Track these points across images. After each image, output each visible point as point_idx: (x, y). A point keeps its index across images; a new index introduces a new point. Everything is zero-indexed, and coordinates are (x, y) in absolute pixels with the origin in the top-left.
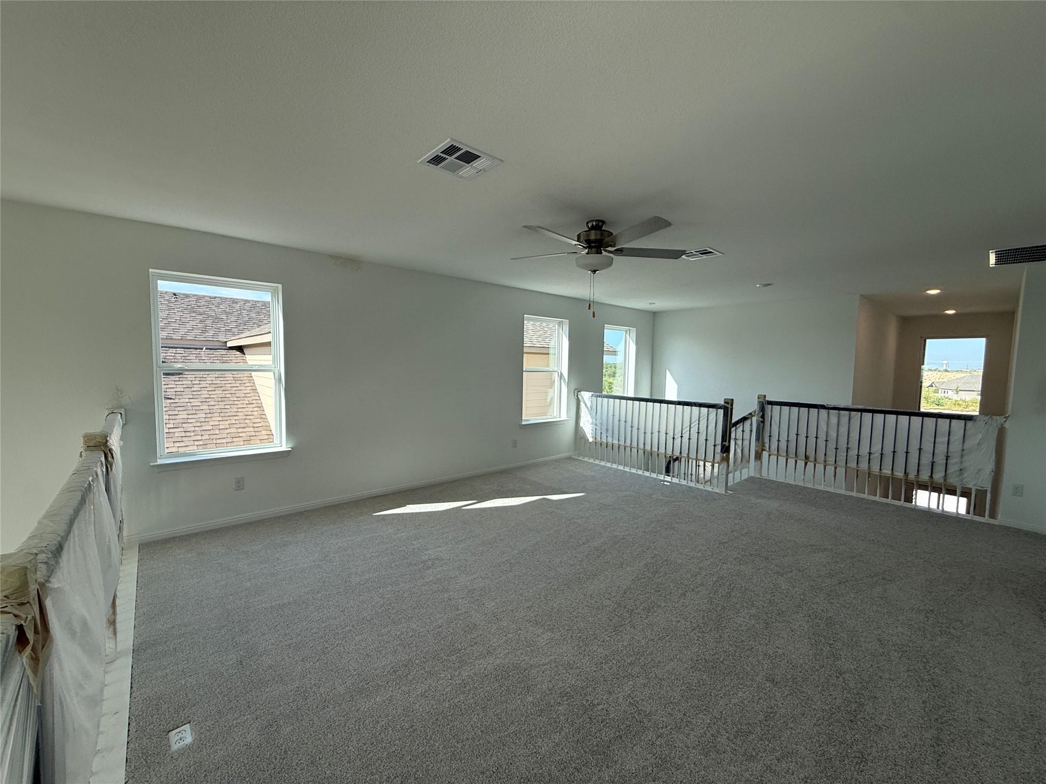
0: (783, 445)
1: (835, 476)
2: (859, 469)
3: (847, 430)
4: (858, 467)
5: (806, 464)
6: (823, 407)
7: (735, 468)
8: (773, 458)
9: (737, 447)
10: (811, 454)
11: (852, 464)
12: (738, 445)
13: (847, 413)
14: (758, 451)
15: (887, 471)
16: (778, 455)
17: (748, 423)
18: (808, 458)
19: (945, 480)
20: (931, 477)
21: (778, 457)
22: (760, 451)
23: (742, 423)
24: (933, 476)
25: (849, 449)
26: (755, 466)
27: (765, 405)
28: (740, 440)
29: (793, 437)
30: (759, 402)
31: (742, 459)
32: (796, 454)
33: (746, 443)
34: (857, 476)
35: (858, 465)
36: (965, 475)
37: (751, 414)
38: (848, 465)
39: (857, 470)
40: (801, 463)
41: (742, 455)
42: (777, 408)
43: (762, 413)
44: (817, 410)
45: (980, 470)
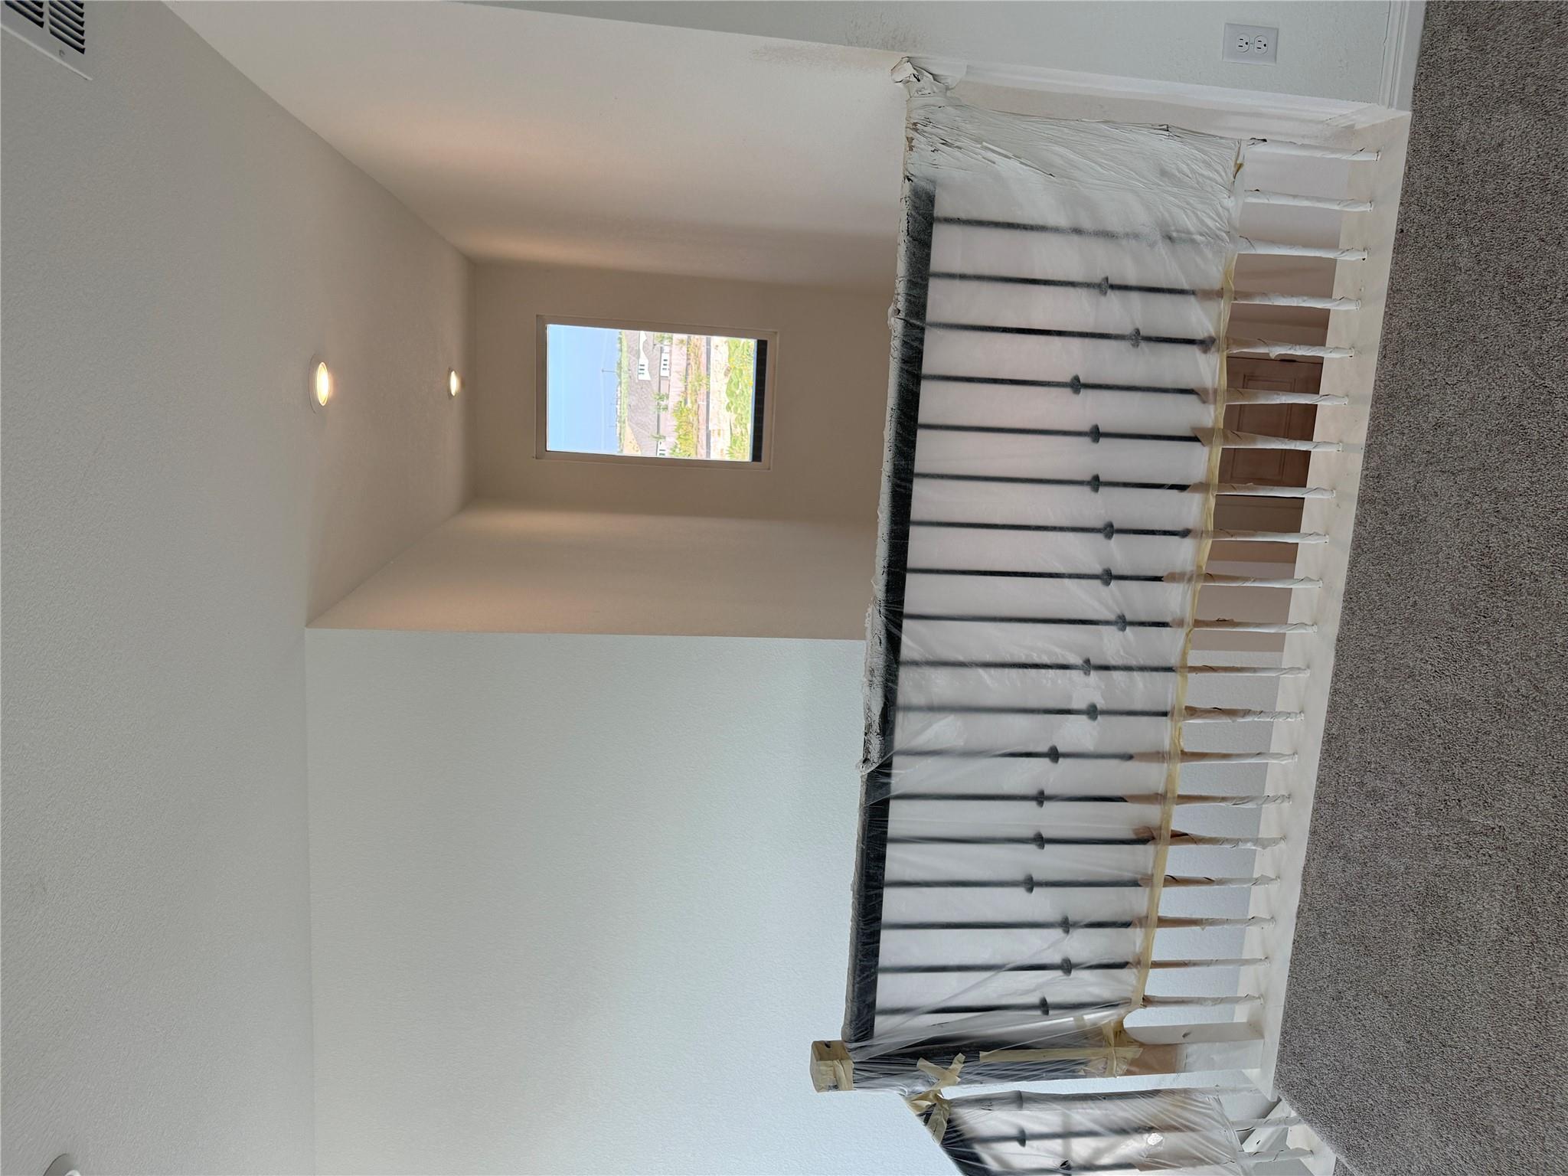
0: (1082, 945)
1: (1231, 713)
2: (1189, 618)
3: (993, 671)
4: (1180, 623)
5: (1178, 837)
6: (878, 779)
7: (1225, 1157)
8: (1157, 983)
9: (1106, 1160)
10: (1119, 819)
11: (1168, 645)
12: (1099, 1153)
13: (905, 676)
14: (1134, 1062)
15: (1194, 510)
16: (1138, 963)
17: (979, 1122)
18: (1148, 829)
19: (1219, 294)
20: (1206, 344)
21: (1157, 965)
22: (1131, 1052)
23: (978, 1149)
24: (1200, 335)
25: (1094, 661)
26: (1210, 1065)
27: (876, 1052)
28: (1067, 1149)
29: (1042, 904)
30: (858, 1082)
31: (1175, 1129)
32: (1135, 883)
33: (1082, 1116)
34: (1222, 622)
35: (1168, 619)
36: (1189, 223)
37: (927, 1116)
38: (1173, 661)
39: (1198, 623)
40: (1178, 860)
41: (1150, 1129)
42: (889, 990)
43: (922, 1063)
44: (894, 806)
45: (1163, 173)
